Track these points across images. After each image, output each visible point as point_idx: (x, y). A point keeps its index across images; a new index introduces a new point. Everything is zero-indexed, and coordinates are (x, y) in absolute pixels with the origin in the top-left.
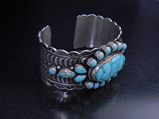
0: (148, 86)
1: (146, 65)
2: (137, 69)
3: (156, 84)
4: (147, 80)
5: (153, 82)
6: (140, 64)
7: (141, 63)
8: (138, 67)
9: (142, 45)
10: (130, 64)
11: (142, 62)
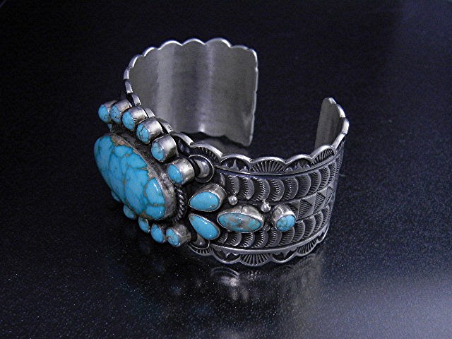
0: (402, 236)
1: (399, 176)
2: (374, 189)
3: (425, 230)
4: (400, 218)
5: (416, 224)
6: (382, 175)
7: (386, 173)
8: (377, 182)
9: (390, 121)
10: (353, 175)
11: (387, 170)
